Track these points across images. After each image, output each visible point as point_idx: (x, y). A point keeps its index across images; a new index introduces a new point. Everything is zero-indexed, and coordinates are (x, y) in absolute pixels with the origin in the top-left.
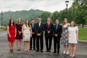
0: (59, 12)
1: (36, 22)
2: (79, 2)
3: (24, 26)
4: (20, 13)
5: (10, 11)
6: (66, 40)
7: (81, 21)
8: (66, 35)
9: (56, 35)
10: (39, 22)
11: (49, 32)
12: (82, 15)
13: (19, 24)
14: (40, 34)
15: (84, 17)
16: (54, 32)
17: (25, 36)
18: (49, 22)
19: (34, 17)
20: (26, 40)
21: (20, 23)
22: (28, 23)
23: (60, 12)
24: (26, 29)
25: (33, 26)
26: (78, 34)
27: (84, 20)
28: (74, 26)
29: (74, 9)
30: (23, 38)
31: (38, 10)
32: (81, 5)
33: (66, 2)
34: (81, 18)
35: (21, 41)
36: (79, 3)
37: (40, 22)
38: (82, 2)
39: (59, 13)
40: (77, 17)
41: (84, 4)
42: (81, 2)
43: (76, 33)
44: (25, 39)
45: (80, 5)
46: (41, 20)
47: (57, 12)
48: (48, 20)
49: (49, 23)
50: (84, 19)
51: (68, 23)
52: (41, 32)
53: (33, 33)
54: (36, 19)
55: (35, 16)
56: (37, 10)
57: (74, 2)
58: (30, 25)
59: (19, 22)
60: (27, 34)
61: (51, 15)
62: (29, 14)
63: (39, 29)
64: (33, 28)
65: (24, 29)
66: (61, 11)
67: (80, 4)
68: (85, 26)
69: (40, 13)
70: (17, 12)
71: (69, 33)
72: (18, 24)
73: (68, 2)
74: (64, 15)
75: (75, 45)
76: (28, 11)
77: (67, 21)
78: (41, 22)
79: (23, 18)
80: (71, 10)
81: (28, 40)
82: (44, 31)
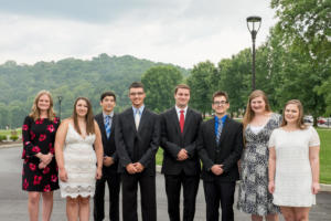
0: (216, 66)
1: (122, 110)
2: (298, 22)
3: (67, 130)
4: (55, 72)
5: (11, 63)
6: (261, 191)
7: (309, 102)
8: (261, 170)
9: (217, 169)
10: (134, 109)
11: (183, 154)
12: (313, 76)
13: (44, 116)
14: (139, 164)
15: (319, 83)
16: (204, 155)
17: (72, 176)
18: (182, 106)
19: (112, 88)
20: (74, 196)
21: (48, 111)
22: (84, 114)
23: (220, 66)
24: (76, 142)
25: (109, 127)
26: (317, 160)
27: (322, 95)
28: (300, 124)
29: (278, 53)
30: (61, 184)
31: (128, 59)
32: (306, 34)
33: (249, 19)
34: (309, 88)
35: (49, 198)
36: (302, 28)
37: (137, 106)
38: (312, 22)
39: (216, 71)
40: (292, 83)
41: (321, 32)
42: (307, 23)
43: (311, 158)
44: (68, 189)
45: (302, 34)
46: (142, 96)
47: (207, 65)
48: (177, 97)
49: (182, 112)
50: (319, 93)
51: (267, 109)
52: (144, 157)
53: (109, 160)
54: (120, 95)
55: (117, 82)
56: (126, 56)
57: (280, 23)
58: (96, 123)
59: (39, 110)
60: (80, 164)
61: (185, 79)
62: (94, 74)
63: (136, 140)
64: (108, 135)
65: (65, 144)
66: (224, 61)
67: (306, 29)
68: (325, 120)
69: (140, 70)
70: (42, 65)
71: (275, 158)
72: (36, 118)
73: (259, 19)
74: (238, 75)
75: (307, 214)
76: (87, 62)
77: (263, 104)
78: (142, 109)
79: (69, 93)
80: (266, 58)
81: (84, 195)
82: (161, 151)
